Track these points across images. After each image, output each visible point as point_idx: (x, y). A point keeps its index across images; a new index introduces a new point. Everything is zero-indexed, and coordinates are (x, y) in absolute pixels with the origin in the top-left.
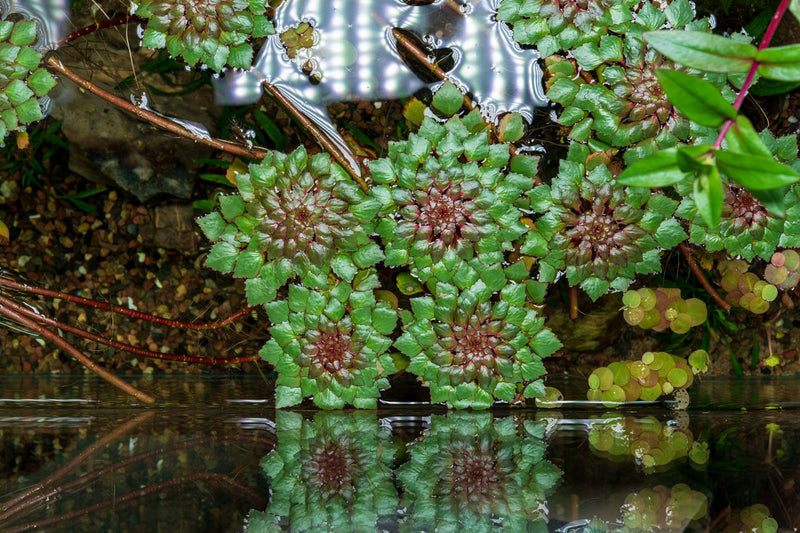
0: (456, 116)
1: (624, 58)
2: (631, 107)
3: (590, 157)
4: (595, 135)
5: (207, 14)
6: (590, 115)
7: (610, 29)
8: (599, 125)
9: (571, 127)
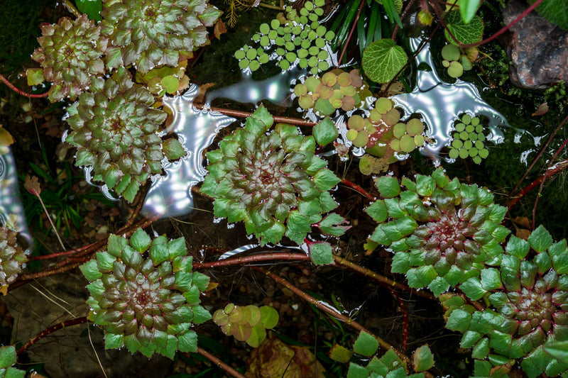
0: (375, 357)
1: (504, 285)
2: (517, 325)
3: (493, 370)
4: (492, 352)
5: (152, 313)
6: (485, 336)
7: (486, 263)
8: (494, 344)
9: (472, 349)
